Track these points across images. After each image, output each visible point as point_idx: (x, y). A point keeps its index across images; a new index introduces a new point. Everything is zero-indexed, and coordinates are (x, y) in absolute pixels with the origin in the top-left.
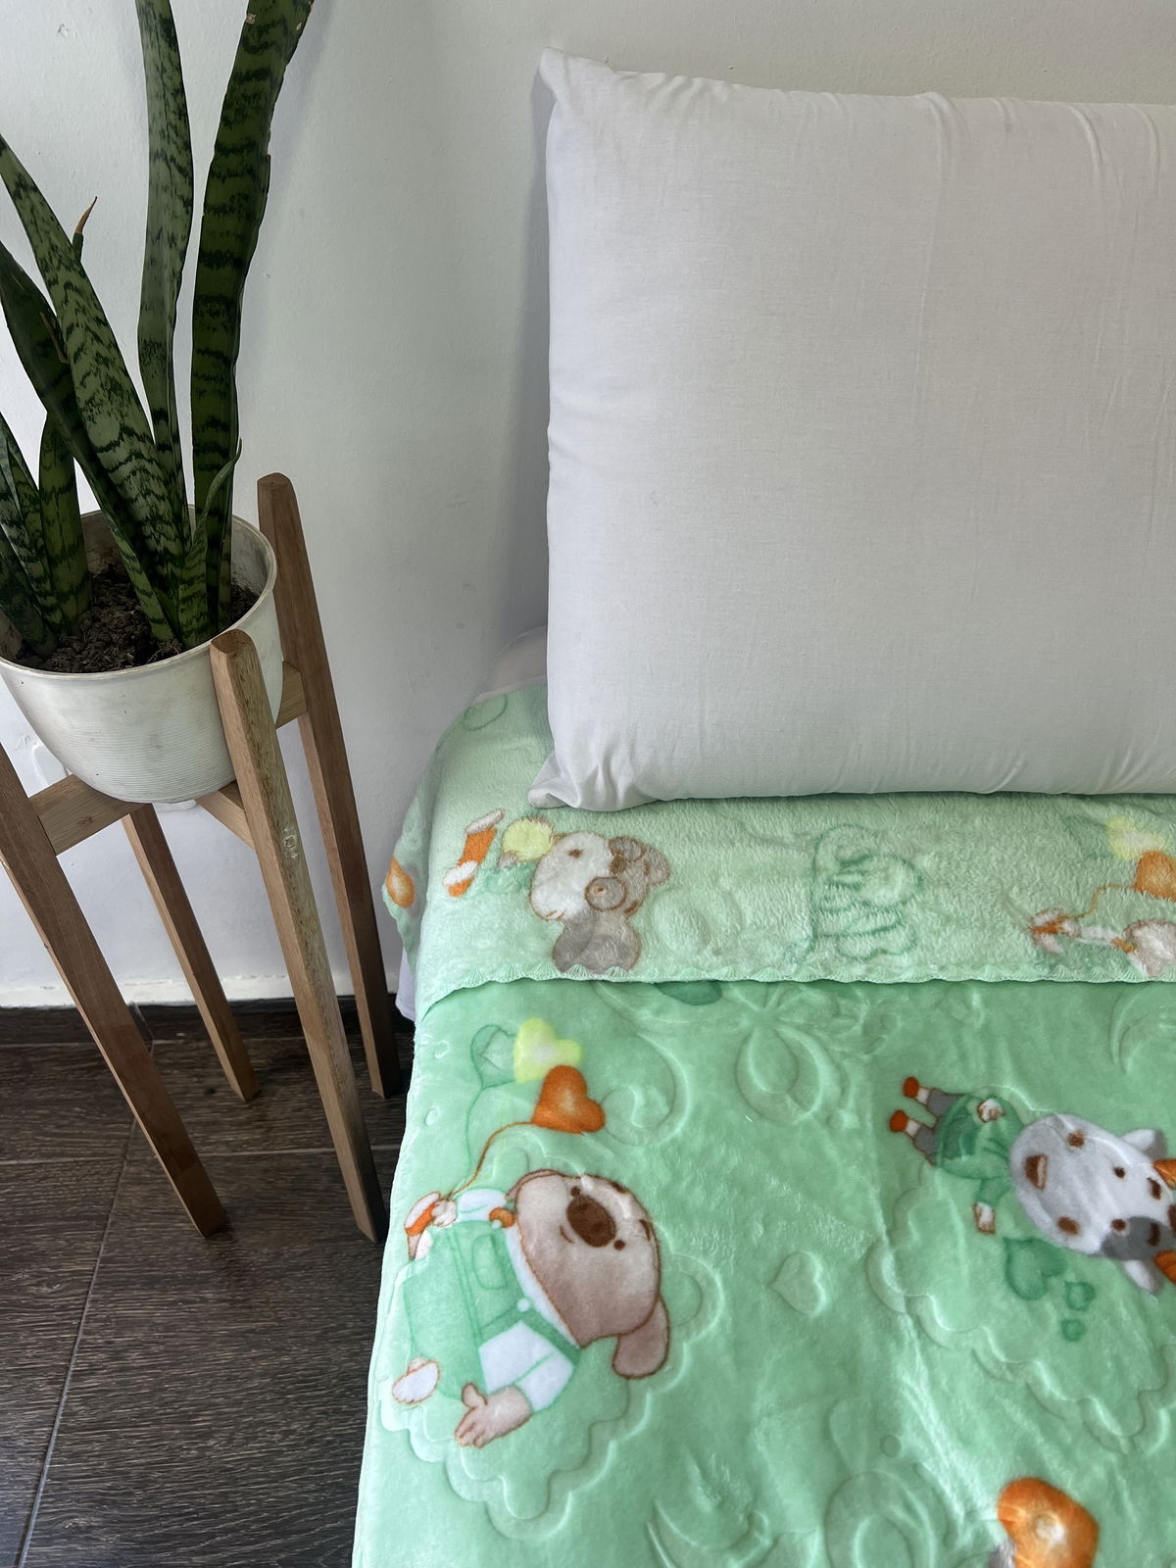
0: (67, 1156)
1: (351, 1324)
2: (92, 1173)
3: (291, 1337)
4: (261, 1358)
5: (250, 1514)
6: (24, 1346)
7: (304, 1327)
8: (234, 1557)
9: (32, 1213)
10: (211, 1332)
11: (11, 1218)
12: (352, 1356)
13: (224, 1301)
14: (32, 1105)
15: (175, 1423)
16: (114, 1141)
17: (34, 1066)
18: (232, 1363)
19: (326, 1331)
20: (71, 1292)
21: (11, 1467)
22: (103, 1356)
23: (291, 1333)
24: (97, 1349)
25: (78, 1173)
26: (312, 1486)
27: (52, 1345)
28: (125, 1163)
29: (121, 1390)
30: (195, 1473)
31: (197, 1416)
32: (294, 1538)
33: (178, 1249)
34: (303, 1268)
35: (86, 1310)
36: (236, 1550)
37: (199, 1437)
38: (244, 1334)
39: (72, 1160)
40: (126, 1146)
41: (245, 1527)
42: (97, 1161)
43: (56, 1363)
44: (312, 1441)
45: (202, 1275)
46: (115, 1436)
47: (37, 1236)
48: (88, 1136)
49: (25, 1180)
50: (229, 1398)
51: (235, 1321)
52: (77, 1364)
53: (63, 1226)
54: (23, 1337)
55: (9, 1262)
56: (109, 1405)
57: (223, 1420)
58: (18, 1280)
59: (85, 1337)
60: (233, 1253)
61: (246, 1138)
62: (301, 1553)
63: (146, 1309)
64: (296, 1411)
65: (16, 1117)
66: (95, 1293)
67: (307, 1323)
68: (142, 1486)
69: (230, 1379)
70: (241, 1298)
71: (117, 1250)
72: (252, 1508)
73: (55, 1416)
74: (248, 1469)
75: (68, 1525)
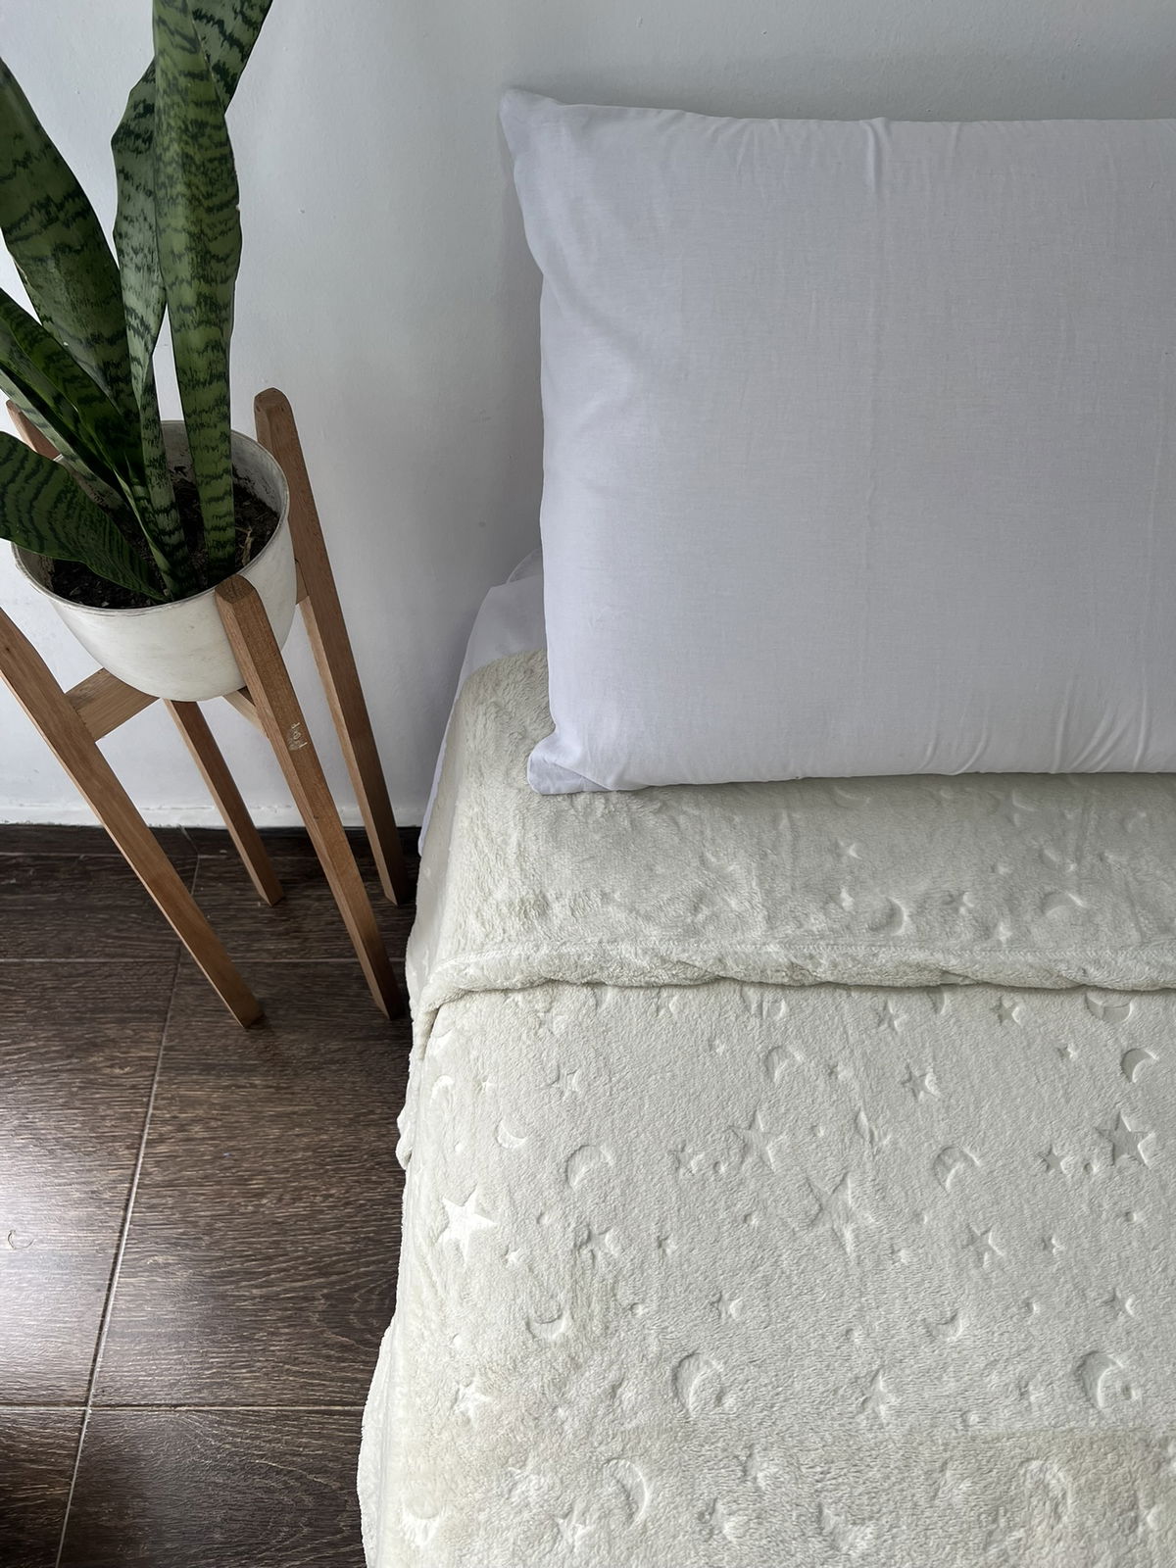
0: (127, 957)
1: (379, 1111)
2: (151, 972)
3: (328, 1119)
4: (303, 1135)
5: (297, 1258)
6: (103, 1118)
7: (339, 1112)
8: (286, 1291)
9: (101, 1005)
10: (261, 1112)
11: (83, 1009)
12: (380, 1137)
13: (270, 1087)
14: (93, 909)
15: (234, 1184)
16: (168, 945)
17: (92, 874)
18: (279, 1138)
19: (358, 1115)
20: (141, 1074)
21: (99, 1215)
22: (169, 1128)
23: (328, 1116)
24: (165, 1122)
25: (138, 972)
26: (348, 1239)
27: (126, 1117)
28: (178, 967)
29: (186, 1156)
30: (252, 1224)
31: (252, 1180)
32: (334, 1278)
33: (229, 1042)
34: (337, 1062)
35: (154, 1089)
36: (288, 1285)
37: (255, 1196)
38: (288, 1115)
39: (132, 960)
40: (179, 951)
41: (293, 1268)
42: (156, 962)
43: (131, 1132)
44: (347, 1204)
45: (250, 1064)
46: (184, 1193)
47: (108, 1026)
48: (145, 940)
49: (93, 976)
50: (277, 1166)
51: (280, 1104)
52: (149, 1134)
53: (127, 1018)
54: (102, 1110)
55: (85, 1046)
56: (178, 1168)
57: (273, 1184)
58: (95, 1062)
59: (155, 1112)
60: (276, 1047)
61: (285, 947)
62: (340, 1290)
63: (204, 1091)
64: (334, 1180)
65: (81, 920)
66: (160, 1076)
67: (341, 1108)
68: (209, 1231)
69: (277, 1151)
70: (285, 1085)
71: (177, 1040)
72: (299, 1253)
73: (133, 1175)
74: (295, 1222)
75: (149, 1262)
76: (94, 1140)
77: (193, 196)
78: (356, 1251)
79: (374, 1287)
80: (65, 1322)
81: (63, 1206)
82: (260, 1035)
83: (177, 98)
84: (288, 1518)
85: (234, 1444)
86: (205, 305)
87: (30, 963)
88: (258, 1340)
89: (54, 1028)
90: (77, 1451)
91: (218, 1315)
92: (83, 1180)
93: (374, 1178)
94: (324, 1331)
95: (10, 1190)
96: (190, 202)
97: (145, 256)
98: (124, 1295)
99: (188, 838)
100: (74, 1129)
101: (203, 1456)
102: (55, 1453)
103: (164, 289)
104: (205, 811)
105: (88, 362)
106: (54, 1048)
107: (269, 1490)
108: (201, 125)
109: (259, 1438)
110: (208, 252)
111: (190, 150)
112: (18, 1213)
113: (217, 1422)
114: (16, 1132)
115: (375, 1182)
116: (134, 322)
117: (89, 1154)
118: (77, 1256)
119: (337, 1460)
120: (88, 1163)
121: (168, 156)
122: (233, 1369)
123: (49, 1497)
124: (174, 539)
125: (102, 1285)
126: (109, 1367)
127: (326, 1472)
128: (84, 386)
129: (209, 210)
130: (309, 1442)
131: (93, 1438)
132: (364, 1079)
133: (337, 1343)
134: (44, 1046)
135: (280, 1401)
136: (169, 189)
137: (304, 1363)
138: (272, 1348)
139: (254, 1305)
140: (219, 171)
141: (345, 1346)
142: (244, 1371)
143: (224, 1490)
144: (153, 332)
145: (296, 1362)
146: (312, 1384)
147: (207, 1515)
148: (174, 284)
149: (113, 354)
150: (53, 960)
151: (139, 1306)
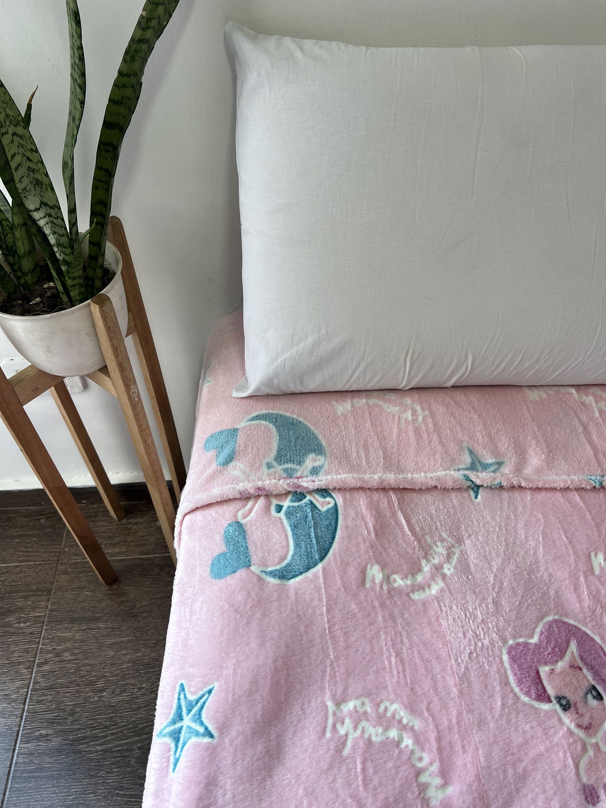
0: (30, 562)
2: (43, 569)
3: (141, 644)
4: (127, 654)
5: (123, 726)
6: (13, 652)
7: (147, 640)
8: (116, 746)
9: (14, 589)
10: (103, 643)
11: (5, 592)
13: (109, 628)
14: (13, 537)
15: (87, 685)
16: (53, 554)
17: (12, 518)
18: (113, 657)
20: (35, 626)
21: (9, 708)
22: (51, 655)
23: (141, 642)
24: (48, 652)
25: (36, 570)
27: (26, 651)
28: (59, 565)
29: (61, 671)
30: (97, 708)
31: (98, 682)
32: (145, 736)
33: (86, 605)
34: (146, 612)
35: (43, 634)
36: (117, 743)
37: (99, 691)
38: (119, 643)
39: (33, 563)
40: (59, 556)
41: (122, 732)
42: (45, 564)
43: (29, 659)
45: (98, 616)
46: (58, 693)
47: (18, 600)
48: (40, 552)
49: (11, 574)
50: (113, 673)
51: (114, 637)
52: (39, 659)
53: (29, 595)
54: (13, 648)
55: (5, 612)
56: (55, 678)
57: (110, 683)
58: (10, 621)
59: (43, 647)
63: (72, 633)
65: (5, 543)
66: (46, 626)
68: (72, 715)
69: (113, 664)
70: (117, 627)
71: (57, 606)
72: (125, 723)
73: (29, 684)
74: (123, 706)
75: (37, 734)
76: (8, 665)
88: (100, 777)
91: (77, 763)
94: (138, 769)
98: (22, 754)
117: (4, 673)
120: (4, 678)
122: (85, 794)
125: (9, 749)
126: (11, 797)
137: (127, 789)
138: (108, 781)
139: (97, 756)
145: (123, 788)
146: (132, 802)
151: (31, 760)
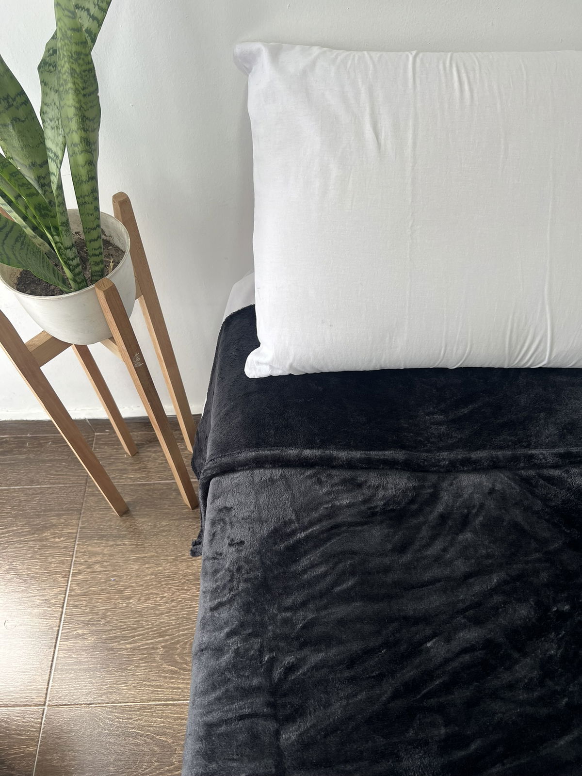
0: (61, 484)
2: (73, 491)
3: (162, 560)
4: (150, 568)
5: (149, 628)
6: (51, 563)
7: (168, 557)
8: (143, 645)
9: (48, 508)
10: (129, 557)
11: (40, 510)
12: (188, 567)
13: (133, 545)
14: (44, 461)
15: (116, 593)
16: (81, 478)
17: (43, 444)
18: (138, 569)
19: (177, 557)
20: (68, 541)
21: (49, 611)
22: (84, 567)
23: (162, 558)
24: (81, 564)
25: (66, 491)
26: (174, 618)
27: (62, 562)
28: (87, 487)
29: (92, 580)
30: (125, 613)
31: (125, 591)
32: (167, 638)
33: (112, 523)
34: (166, 531)
35: (76, 548)
36: (144, 642)
37: (127, 598)
38: (142, 558)
39: (63, 485)
40: (87, 480)
41: (148, 634)
42: (75, 486)
43: (64, 570)
44: (173, 601)
45: (124, 534)
46: (92, 599)
47: (52, 518)
48: (70, 475)
49: (44, 494)
50: (138, 583)
51: (138, 553)
52: (73, 570)
53: (62, 514)
54: (50, 559)
55: (41, 528)
56: (88, 586)
57: (135, 592)
58: (46, 536)
59: (76, 559)
60: (136, 525)
61: (139, 476)
62: (170, 643)
63: (101, 548)
64: (166, 589)
65: (38, 467)
66: (78, 541)
67: (168, 553)
68: (104, 617)
69: (138, 576)
70: (140, 544)
71: (86, 524)
72: (149, 626)
73: (66, 591)
74: (147, 611)
75: (75, 633)
76: (46, 574)
77: (76, 89)
78: (178, 624)
79: (187, 642)
80: (33, 665)
81: (32, 607)
82: (128, 519)
83: (66, 41)
84: (147, 758)
85: (119, 723)
86: (84, 142)
87: (13, 489)
88: (129, 670)
89: (25, 520)
90: (41, 729)
91: (110, 658)
92: (41, 594)
93: (186, 588)
94: (162, 665)
95: (5, 600)
96: (75, 92)
97: (55, 122)
98: (63, 650)
99: (90, 425)
100: (36, 569)
101: (103, 729)
102: (29, 730)
103: (65, 137)
104: (98, 410)
105: (30, 176)
106: (26, 530)
107: (137, 745)
108: (79, 54)
109: (131, 719)
110: (84, 116)
111: (74, 66)
112: (9, 612)
113: (111, 712)
114: (7, 571)
115: (186, 590)
116: (51, 155)
117: (43, 581)
118: (38, 632)
119: (171, 728)
120: (43, 585)
121: (63, 70)
122: (118, 685)
123: (27, 752)
124: (74, 263)
125: (51, 646)
126: (55, 686)
127: (165, 734)
128: (28, 188)
129: (84, 95)
130: (157, 720)
131: (48, 722)
132: (179, 539)
133: (169, 670)
134: (21, 529)
135: (142, 700)
136: (65, 86)
137: (153, 680)
138: (137, 674)
139: (127, 652)
140: (88, 76)
141: (173, 671)
142: (123, 685)
143: (114, 745)
144: (60, 158)
145: (149, 680)
146: (157, 691)
147: (106, 758)
148: (69, 133)
149: (42, 172)
150: (25, 487)
151: (70, 655)
